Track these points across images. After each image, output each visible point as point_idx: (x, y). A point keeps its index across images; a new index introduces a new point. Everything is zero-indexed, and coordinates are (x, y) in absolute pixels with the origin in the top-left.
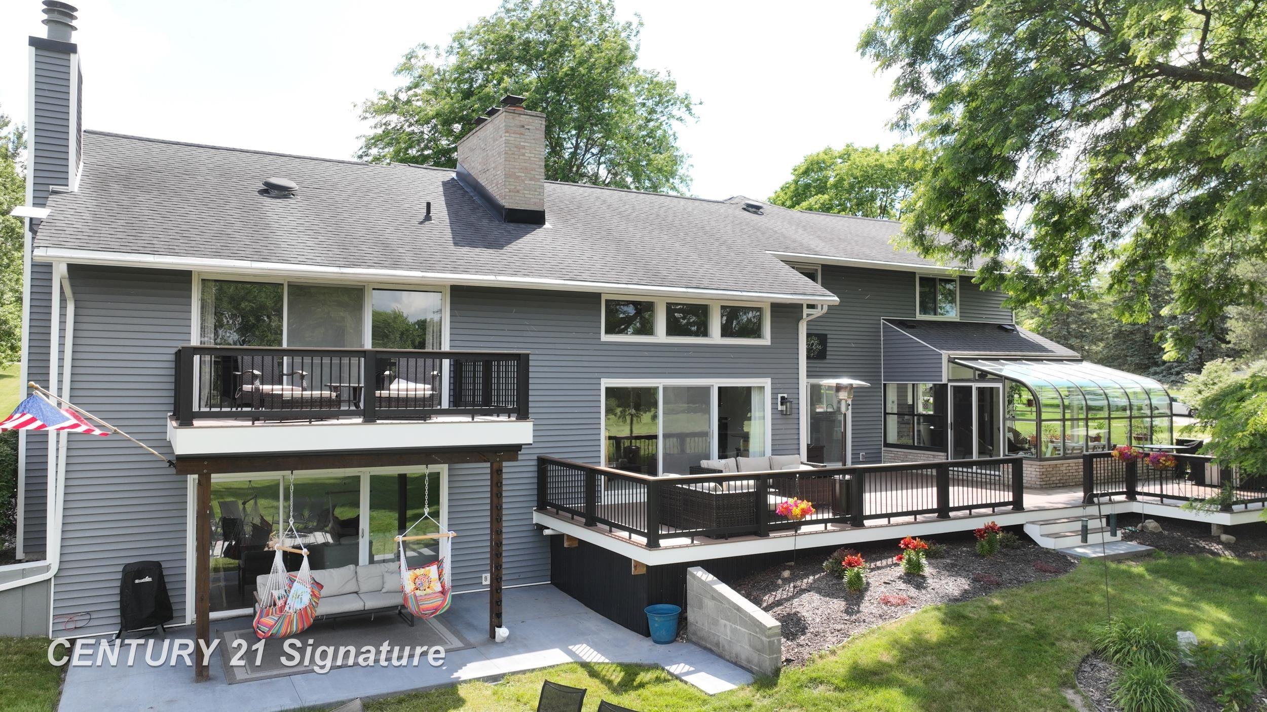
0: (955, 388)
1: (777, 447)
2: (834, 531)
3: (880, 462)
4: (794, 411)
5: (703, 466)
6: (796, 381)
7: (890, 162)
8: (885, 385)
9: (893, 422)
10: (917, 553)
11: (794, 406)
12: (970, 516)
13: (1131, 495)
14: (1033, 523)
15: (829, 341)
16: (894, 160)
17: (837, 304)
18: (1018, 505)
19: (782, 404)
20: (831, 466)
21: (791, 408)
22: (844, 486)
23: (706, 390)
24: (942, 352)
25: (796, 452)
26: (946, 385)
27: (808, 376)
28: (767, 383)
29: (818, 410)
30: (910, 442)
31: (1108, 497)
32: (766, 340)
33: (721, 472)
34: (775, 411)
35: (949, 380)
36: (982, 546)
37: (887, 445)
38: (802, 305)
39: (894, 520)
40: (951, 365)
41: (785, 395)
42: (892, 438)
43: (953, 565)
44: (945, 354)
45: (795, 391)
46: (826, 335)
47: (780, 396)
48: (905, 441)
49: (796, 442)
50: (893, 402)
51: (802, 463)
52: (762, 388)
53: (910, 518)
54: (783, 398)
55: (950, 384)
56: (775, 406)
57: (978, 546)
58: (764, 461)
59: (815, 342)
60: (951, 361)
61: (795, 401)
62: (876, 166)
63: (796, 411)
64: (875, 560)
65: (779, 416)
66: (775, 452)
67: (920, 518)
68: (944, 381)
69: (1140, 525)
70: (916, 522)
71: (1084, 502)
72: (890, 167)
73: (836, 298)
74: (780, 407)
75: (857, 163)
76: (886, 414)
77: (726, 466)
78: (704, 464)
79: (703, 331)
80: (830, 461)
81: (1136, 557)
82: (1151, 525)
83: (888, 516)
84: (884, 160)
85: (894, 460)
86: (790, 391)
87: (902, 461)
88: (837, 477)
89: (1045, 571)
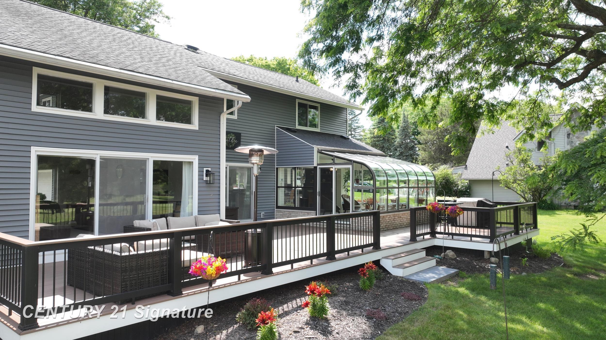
0: (322, 169)
1: (201, 209)
2: (246, 281)
3: (274, 218)
4: (216, 181)
5: (135, 225)
6: (218, 159)
7: (273, 64)
8: (277, 168)
9: (281, 192)
10: (321, 299)
11: (216, 177)
12: (349, 257)
13: (433, 234)
14: (386, 258)
15: (242, 137)
16: (275, 63)
17: (249, 101)
18: (376, 246)
19: (207, 176)
20: (244, 222)
21: (214, 179)
22: (256, 239)
23: (144, 162)
24: (314, 146)
25: (217, 212)
26: (316, 168)
27: (227, 161)
28: (195, 159)
29: (234, 188)
30: (293, 205)
31: (422, 237)
32: (195, 126)
33: (150, 230)
34: (201, 181)
35: (318, 164)
36: (364, 282)
37: (278, 207)
38: (222, 100)
39: (296, 265)
40: (319, 154)
41: (210, 169)
42: (281, 203)
43: (347, 303)
44: (316, 148)
45: (217, 166)
46: (240, 134)
47: (205, 169)
48: (288, 204)
49: (217, 204)
50: (282, 180)
51: (221, 220)
52: (191, 163)
53: (308, 262)
54: (207, 171)
55: (318, 167)
56: (201, 177)
57: (360, 283)
58: (191, 219)
59: (233, 137)
60: (320, 152)
61: (216, 174)
62: (266, 65)
63: (218, 181)
64: (282, 303)
65: (204, 185)
66: (200, 212)
67: (315, 261)
68: (315, 165)
69: (443, 254)
70: (312, 265)
71: (410, 240)
72: (273, 66)
73: (248, 97)
74: (205, 178)
75: (257, 63)
76: (277, 187)
77: (155, 225)
78: (137, 223)
79: (141, 113)
80: (241, 219)
81: (451, 277)
82: (450, 253)
83: (291, 262)
84: (269, 63)
85: (282, 217)
86: (212, 166)
87: (288, 217)
88: (250, 231)
89: (412, 300)
